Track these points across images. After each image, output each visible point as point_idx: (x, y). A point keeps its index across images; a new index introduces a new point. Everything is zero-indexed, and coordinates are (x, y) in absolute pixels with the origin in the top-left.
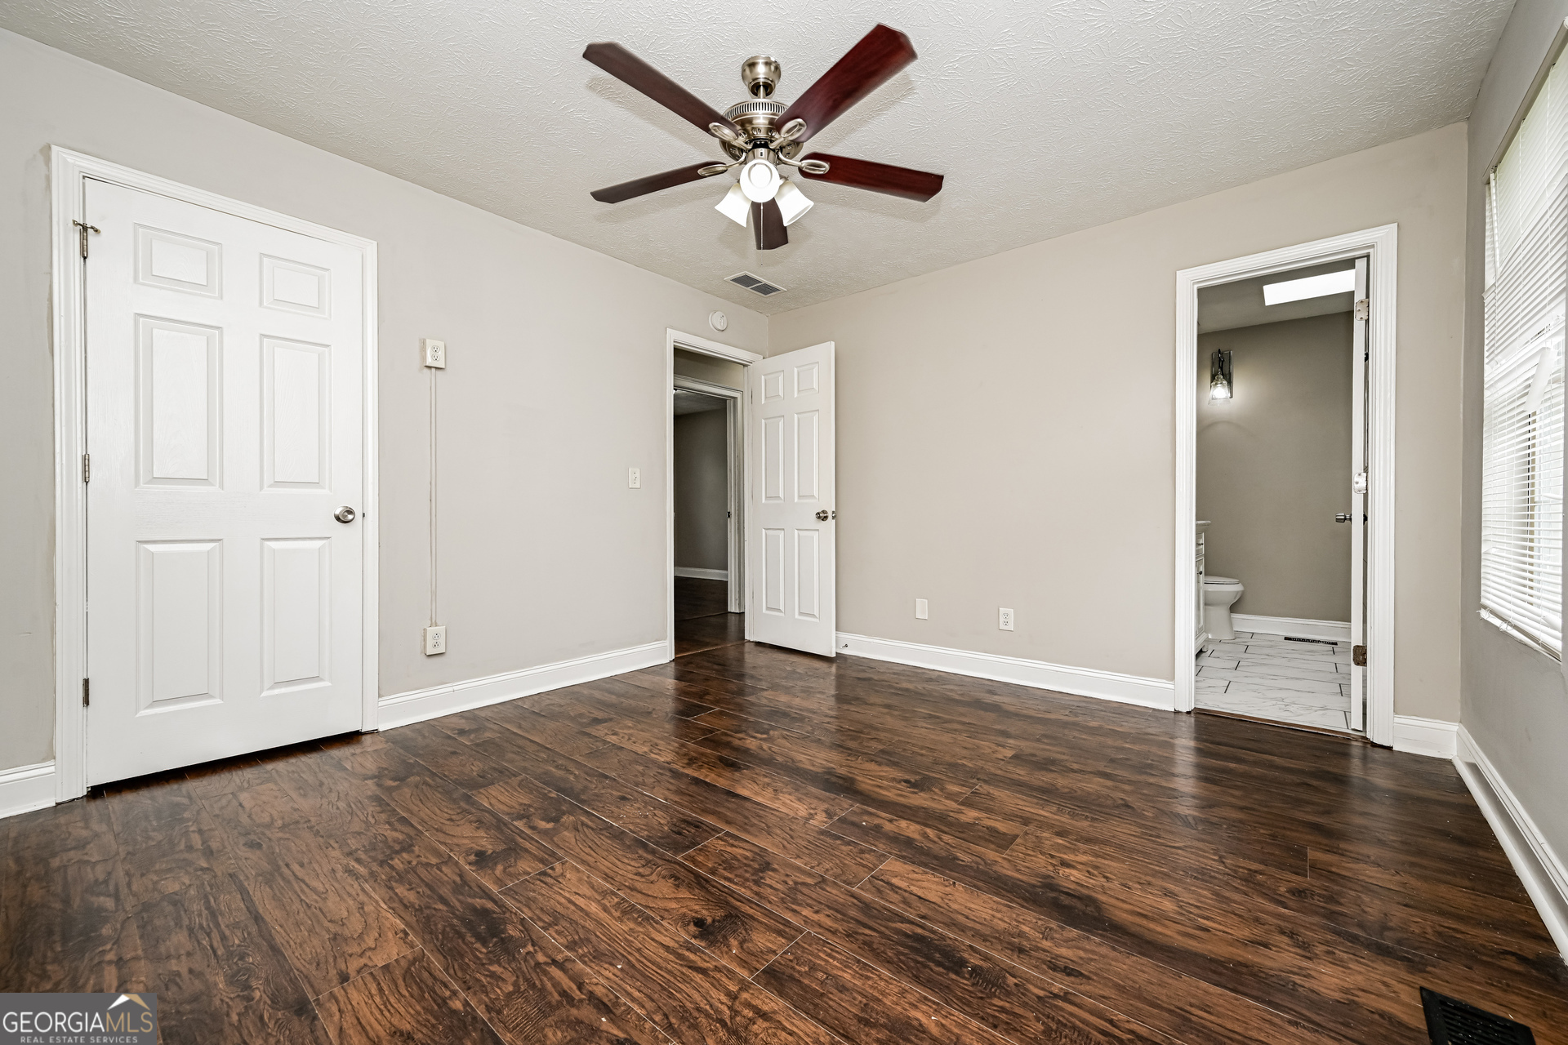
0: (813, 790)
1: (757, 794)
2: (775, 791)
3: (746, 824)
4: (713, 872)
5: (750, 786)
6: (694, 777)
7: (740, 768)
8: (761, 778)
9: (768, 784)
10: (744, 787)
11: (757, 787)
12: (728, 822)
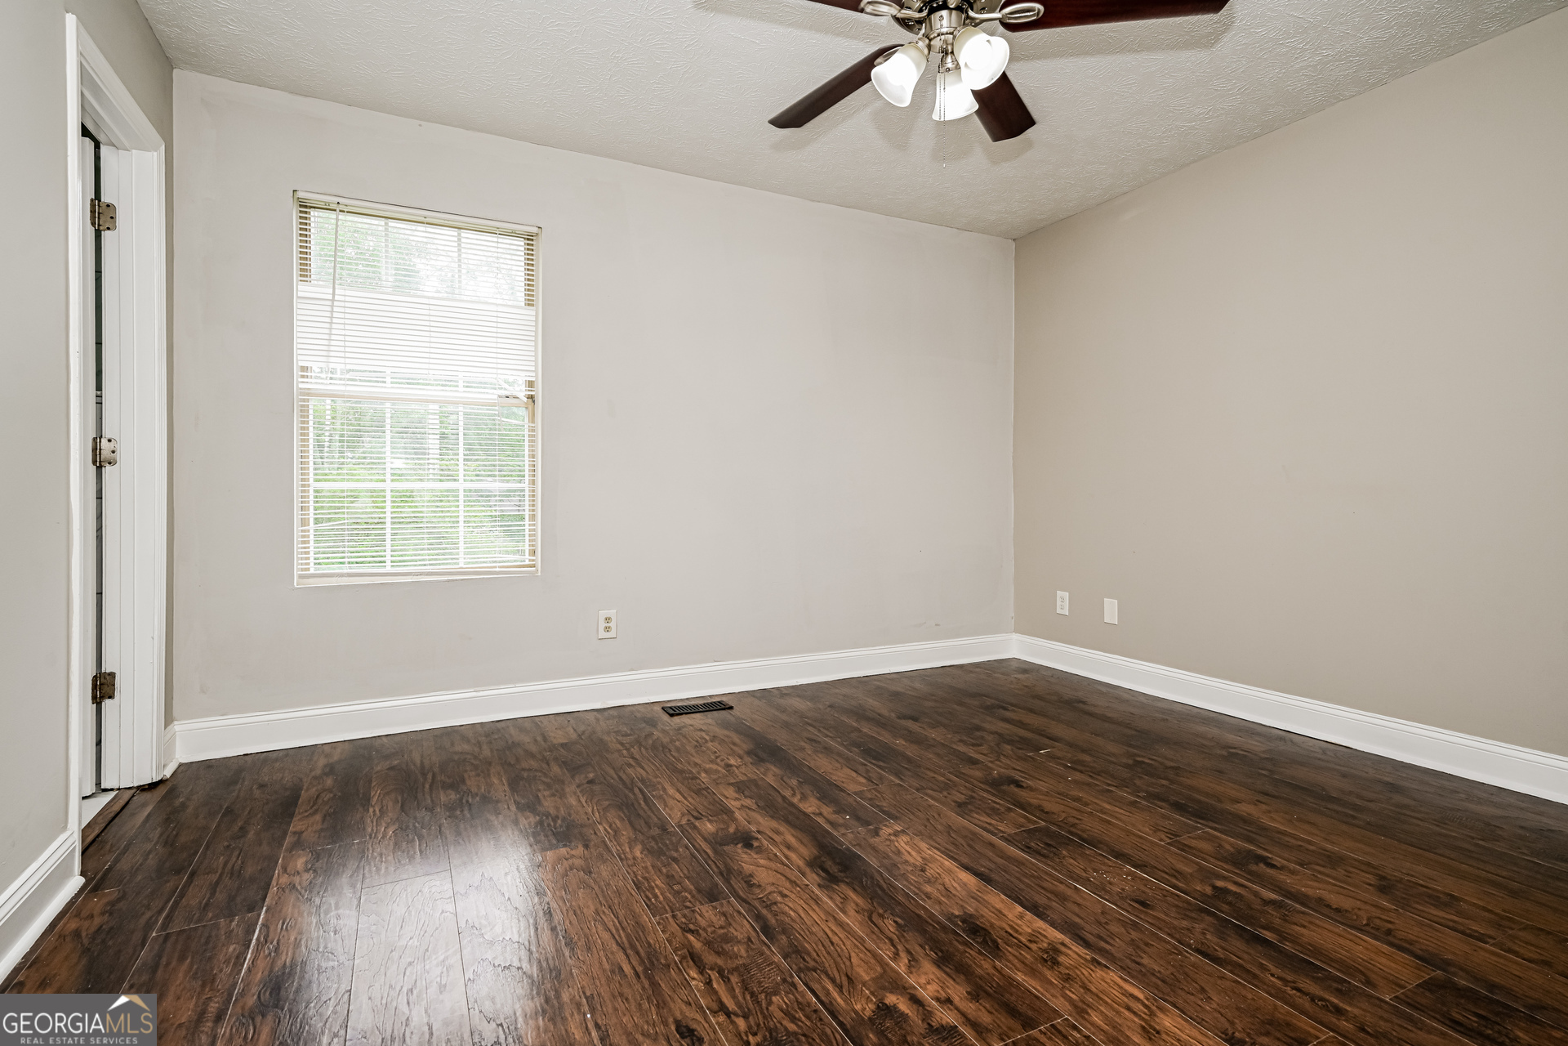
0: (873, 862)
1: (949, 872)
2: (923, 870)
3: (972, 840)
4: (1009, 810)
5: (955, 885)
6: (1042, 919)
7: (964, 921)
8: (936, 894)
9: (929, 882)
10: (965, 885)
11: (947, 880)
12: (992, 845)
